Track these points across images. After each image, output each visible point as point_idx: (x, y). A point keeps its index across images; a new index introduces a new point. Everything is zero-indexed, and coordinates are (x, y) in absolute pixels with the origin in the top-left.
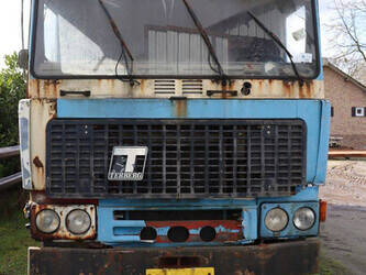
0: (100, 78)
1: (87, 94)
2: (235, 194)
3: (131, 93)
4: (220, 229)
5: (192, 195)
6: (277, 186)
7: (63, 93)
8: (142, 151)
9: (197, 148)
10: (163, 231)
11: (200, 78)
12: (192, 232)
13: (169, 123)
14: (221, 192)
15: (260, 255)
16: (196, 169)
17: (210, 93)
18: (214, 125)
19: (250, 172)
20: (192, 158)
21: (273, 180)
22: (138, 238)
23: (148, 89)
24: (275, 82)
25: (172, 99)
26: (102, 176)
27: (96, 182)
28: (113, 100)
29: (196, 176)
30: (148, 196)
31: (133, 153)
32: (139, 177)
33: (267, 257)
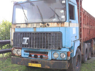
0: (22, 24)
1: (20, 27)
2: (45, 48)
3: (27, 27)
4: (44, 56)
5: (37, 48)
6: (54, 47)
7: (16, 27)
8: (28, 38)
9: (38, 38)
10: (33, 55)
11: (39, 23)
12: (38, 56)
13: (33, 33)
14: (42, 48)
15: (51, 63)
16: (38, 43)
17: (41, 26)
18: (41, 33)
19: (48, 44)
20: (37, 40)
21: (54, 46)
22: (28, 56)
23: (30, 26)
24: (55, 23)
25: (33, 28)
26: (21, 43)
27: (20, 45)
28: (24, 28)
29: (38, 44)
30: (29, 48)
31: (26, 39)
32: (27, 44)
33: (52, 63)
